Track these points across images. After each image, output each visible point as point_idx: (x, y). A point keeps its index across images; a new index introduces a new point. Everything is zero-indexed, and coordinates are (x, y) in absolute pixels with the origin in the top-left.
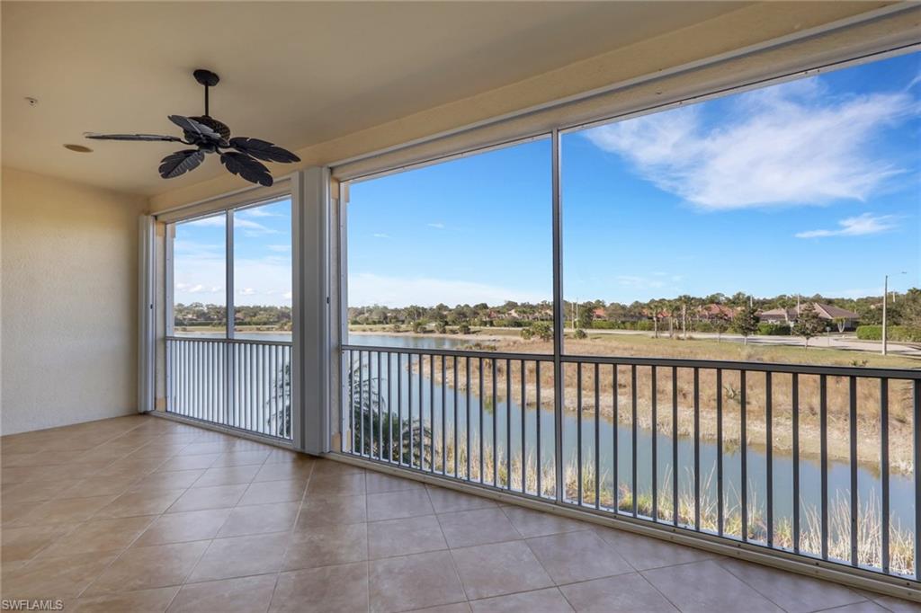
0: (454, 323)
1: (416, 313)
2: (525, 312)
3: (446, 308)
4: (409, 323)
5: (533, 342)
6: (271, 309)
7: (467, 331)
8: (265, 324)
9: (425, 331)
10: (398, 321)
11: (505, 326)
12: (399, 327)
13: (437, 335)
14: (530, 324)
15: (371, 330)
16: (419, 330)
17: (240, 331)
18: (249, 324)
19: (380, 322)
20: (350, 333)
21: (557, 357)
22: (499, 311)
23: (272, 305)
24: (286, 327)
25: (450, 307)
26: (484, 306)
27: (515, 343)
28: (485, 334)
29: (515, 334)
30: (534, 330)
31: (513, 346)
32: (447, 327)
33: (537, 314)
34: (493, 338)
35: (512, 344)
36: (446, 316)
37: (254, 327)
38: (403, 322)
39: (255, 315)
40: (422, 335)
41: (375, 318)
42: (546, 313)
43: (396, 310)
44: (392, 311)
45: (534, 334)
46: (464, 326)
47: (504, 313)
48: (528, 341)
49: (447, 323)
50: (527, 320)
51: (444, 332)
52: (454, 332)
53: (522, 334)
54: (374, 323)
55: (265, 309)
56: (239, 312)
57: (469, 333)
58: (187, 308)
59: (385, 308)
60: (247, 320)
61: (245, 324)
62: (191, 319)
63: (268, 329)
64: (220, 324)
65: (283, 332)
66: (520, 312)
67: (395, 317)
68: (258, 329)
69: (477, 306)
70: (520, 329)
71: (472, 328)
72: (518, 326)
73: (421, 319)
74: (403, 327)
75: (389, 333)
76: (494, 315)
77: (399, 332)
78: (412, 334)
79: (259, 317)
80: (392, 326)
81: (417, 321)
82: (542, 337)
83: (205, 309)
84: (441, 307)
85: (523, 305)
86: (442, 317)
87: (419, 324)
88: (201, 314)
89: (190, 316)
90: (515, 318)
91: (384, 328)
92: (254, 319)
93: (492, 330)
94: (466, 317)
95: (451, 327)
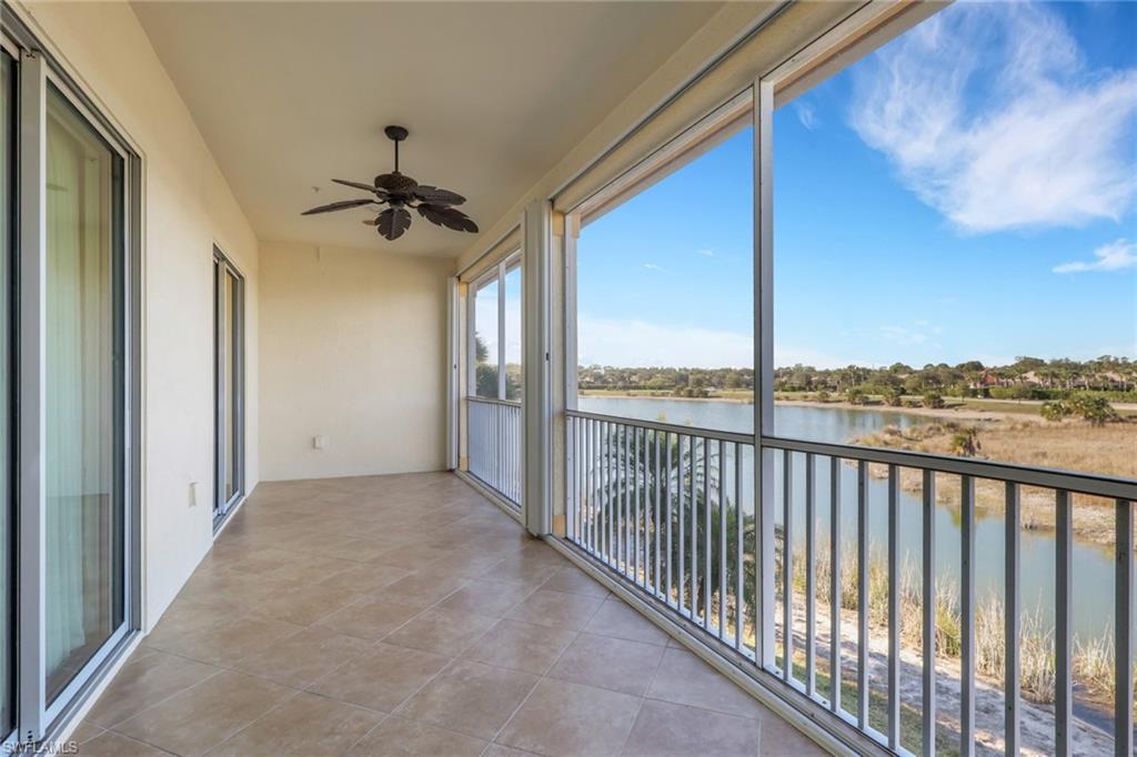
0: (916, 391)
1: (855, 378)
2: (1055, 376)
3: (906, 369)
4: (844, 390)
5: (1067, 426)
6: (670, 371)
7: (939, 404)
8: (660, 388)
9: (867, 403)
10: (826, 387)
11: (1013, 398)
12: (827, 396)
13: (885, 408)
14: (1066, 396)
15: (787, 398)
16: (857, 400)
17: (634, 395)
18: (644, 388)
19: (801, 389)
20: (776, 402)
21: (758, 436)
22: (1001, 373)
23: (669, 366)
24: (682, 393)
25: (914, 368)
26: (977, 366)
27: (1026, 425)
28: (972, 409)
29: (1031, 410)
30: (1071, 406)
31: (1022, 430)
32: (903, 397)
33: (1083, 379)
34: (987, 415)
35: (1019, 427)
36: (903, 381)
37: (649, 391)
38: (835, 389)
39: (651, 378)
40: (861, 407)
41: (796, 382)
42: (1106, 378)
43: (827, 373)
44: (821, 373)
45: (1068, 411)
46: (933, 397)
47: (1012, 377)
48: (1054, 424)
49: (904, 392)
50: (1060, 389)
51: (898, 404)
52: (914, 405)
53: (1043, 413)
54: (794, 389)
55: (663, 371)
56: (635, 374)
57: (942, 407)
58: (587, 370)
59: (811, 369)
60: (642, 383)
61: (639, 388)
62: (588, 382)
63: (663, 395)
64: (615, 387)
65: (679, 398)
66: (1046, 375)
67: (824, 383)
68: (653, 394)
69: (963, 366)
70: (1040, 403)
71: (948, 400)
72: (1041, 398)
73: (863, 385)
74: (834, 395)
75: (813, 404)
76: (991, 379)
77: (827, 402)
78: (847, 406)
79: (653, 380)
80: (817, 393)
81: (857, 387)
82: (1087, 418)
83: (603, 372)
84: (898, 368)
85: (1057, 364)
86: (895, 382)
87: (858, 392)
88: (599, 377)
89: (588, 379)
90: (1034, 385)
91: (806, 397)
92: (649, 383)
93: (985, 404)
94: (939, 382)
95: (910, 398)
